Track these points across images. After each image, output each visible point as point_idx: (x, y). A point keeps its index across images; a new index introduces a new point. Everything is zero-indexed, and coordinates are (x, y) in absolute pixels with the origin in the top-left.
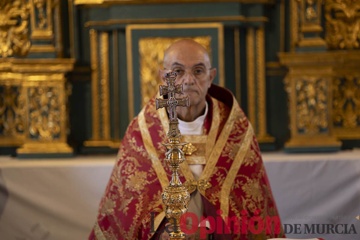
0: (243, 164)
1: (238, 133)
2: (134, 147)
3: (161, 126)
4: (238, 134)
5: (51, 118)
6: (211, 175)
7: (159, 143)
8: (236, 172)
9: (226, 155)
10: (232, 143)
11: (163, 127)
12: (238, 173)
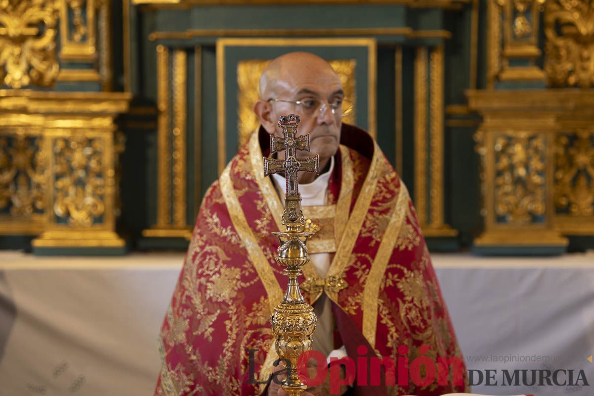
0: (397, 246)
1: (384, 198)
2: (217, 230)
3: (259, 193)
4: (385, 200)
5: (89, 189)
6: (346, 268)
7: (258, 222)
8: (387, 261)
9: (368, 235)
10: (376, 214)
11: (262, 194)
12: (391, 262)
